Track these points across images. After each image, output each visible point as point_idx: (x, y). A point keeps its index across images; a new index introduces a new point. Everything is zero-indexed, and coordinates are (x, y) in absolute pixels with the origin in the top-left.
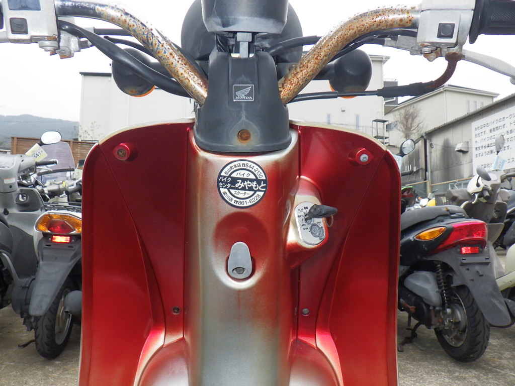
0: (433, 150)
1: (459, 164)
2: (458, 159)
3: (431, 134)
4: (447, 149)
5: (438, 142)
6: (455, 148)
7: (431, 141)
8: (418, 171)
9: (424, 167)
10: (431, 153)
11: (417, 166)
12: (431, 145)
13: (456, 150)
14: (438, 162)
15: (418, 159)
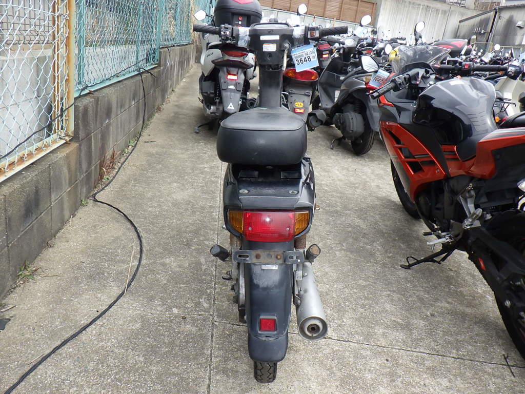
0: (500, 21)
1: (515, 35)
2: (515, 31)
3: (502, 9)
4: (510, 23)
5: (505, 15)
6: (516, 24)
7: (500, 13)
8: (484, 33)
9: (489, 31)
10: (498, 22)
11: (485, 29)
12: (500, 17)
13: (517, 25)
14: (501, 30)
15: (487, 24)
